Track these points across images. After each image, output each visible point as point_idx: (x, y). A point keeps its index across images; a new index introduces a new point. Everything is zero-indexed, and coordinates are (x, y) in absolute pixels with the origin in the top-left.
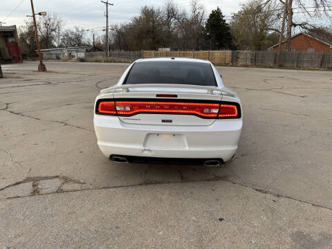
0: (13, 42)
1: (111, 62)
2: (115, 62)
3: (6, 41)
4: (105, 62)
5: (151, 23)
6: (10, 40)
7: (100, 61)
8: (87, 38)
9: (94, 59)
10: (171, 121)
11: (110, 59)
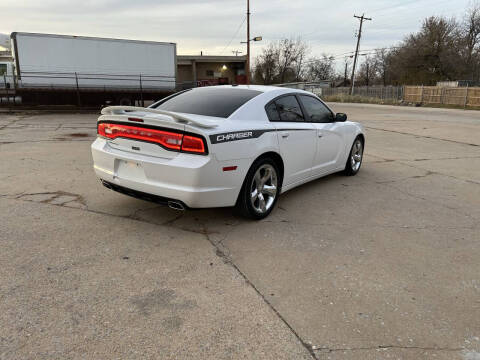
0: (242, 75)
1: (353, 102)
2: (360, 102)
3: (236, 74)
4: (345, 101)
5: (436, 43)
6: (240, 73)
7: (339, 101)
8: (338, 69)
9: (332, 97)
10: (138, 149)
11: (352, 97)
